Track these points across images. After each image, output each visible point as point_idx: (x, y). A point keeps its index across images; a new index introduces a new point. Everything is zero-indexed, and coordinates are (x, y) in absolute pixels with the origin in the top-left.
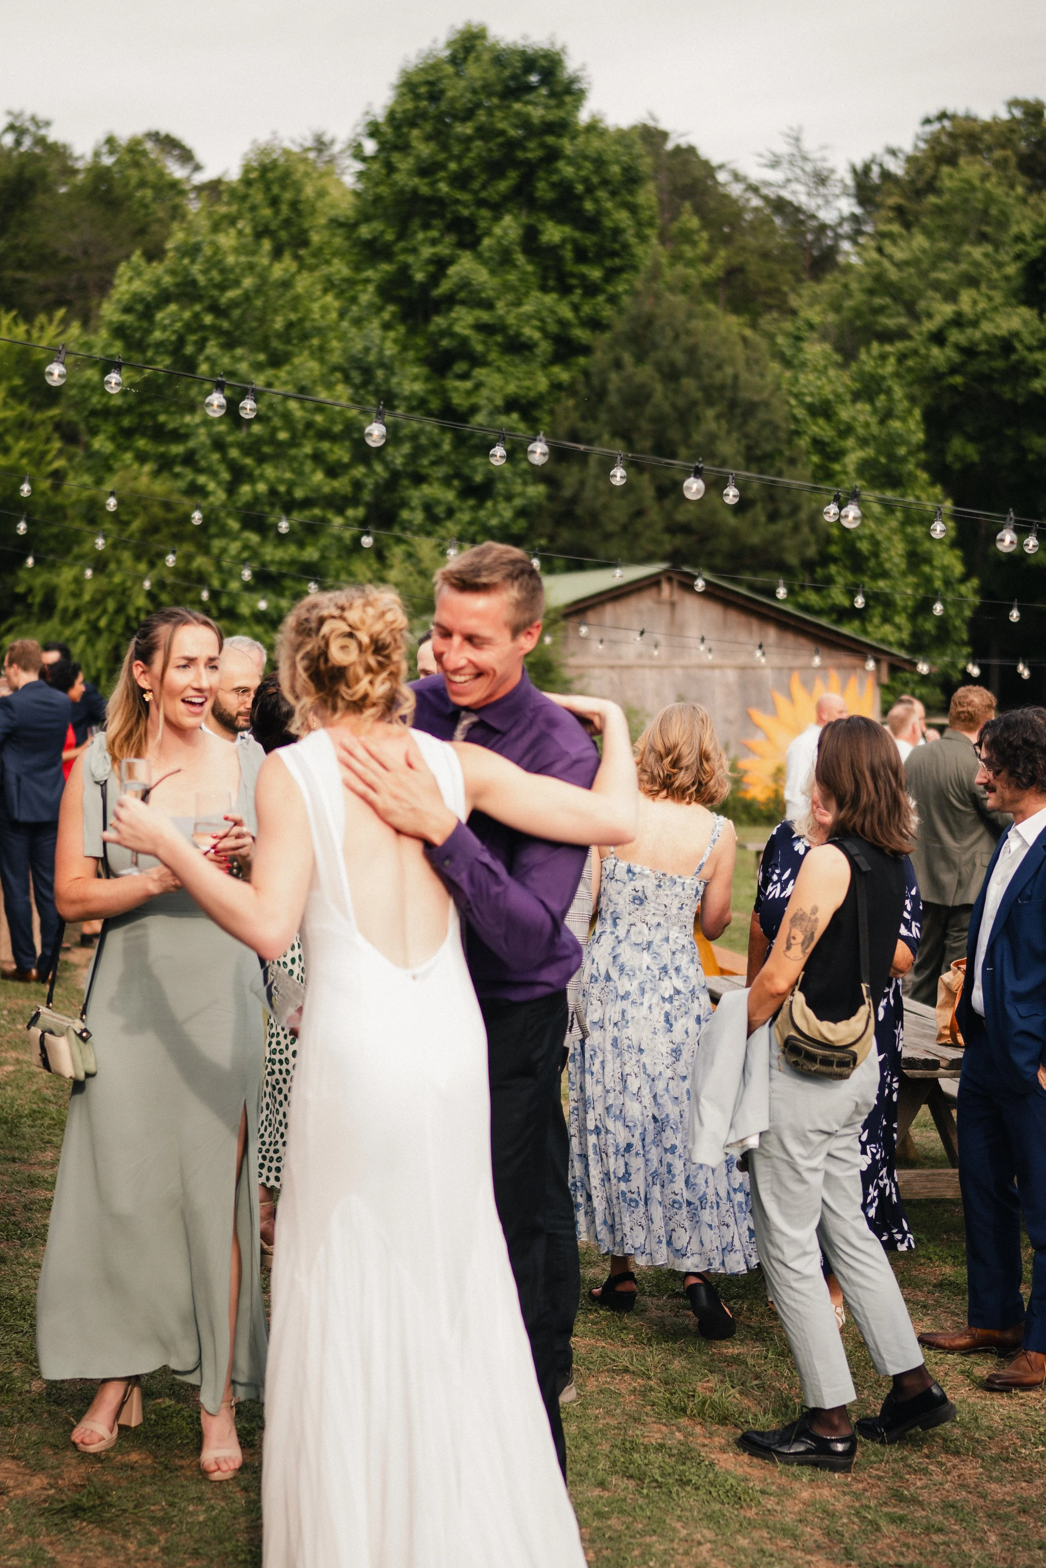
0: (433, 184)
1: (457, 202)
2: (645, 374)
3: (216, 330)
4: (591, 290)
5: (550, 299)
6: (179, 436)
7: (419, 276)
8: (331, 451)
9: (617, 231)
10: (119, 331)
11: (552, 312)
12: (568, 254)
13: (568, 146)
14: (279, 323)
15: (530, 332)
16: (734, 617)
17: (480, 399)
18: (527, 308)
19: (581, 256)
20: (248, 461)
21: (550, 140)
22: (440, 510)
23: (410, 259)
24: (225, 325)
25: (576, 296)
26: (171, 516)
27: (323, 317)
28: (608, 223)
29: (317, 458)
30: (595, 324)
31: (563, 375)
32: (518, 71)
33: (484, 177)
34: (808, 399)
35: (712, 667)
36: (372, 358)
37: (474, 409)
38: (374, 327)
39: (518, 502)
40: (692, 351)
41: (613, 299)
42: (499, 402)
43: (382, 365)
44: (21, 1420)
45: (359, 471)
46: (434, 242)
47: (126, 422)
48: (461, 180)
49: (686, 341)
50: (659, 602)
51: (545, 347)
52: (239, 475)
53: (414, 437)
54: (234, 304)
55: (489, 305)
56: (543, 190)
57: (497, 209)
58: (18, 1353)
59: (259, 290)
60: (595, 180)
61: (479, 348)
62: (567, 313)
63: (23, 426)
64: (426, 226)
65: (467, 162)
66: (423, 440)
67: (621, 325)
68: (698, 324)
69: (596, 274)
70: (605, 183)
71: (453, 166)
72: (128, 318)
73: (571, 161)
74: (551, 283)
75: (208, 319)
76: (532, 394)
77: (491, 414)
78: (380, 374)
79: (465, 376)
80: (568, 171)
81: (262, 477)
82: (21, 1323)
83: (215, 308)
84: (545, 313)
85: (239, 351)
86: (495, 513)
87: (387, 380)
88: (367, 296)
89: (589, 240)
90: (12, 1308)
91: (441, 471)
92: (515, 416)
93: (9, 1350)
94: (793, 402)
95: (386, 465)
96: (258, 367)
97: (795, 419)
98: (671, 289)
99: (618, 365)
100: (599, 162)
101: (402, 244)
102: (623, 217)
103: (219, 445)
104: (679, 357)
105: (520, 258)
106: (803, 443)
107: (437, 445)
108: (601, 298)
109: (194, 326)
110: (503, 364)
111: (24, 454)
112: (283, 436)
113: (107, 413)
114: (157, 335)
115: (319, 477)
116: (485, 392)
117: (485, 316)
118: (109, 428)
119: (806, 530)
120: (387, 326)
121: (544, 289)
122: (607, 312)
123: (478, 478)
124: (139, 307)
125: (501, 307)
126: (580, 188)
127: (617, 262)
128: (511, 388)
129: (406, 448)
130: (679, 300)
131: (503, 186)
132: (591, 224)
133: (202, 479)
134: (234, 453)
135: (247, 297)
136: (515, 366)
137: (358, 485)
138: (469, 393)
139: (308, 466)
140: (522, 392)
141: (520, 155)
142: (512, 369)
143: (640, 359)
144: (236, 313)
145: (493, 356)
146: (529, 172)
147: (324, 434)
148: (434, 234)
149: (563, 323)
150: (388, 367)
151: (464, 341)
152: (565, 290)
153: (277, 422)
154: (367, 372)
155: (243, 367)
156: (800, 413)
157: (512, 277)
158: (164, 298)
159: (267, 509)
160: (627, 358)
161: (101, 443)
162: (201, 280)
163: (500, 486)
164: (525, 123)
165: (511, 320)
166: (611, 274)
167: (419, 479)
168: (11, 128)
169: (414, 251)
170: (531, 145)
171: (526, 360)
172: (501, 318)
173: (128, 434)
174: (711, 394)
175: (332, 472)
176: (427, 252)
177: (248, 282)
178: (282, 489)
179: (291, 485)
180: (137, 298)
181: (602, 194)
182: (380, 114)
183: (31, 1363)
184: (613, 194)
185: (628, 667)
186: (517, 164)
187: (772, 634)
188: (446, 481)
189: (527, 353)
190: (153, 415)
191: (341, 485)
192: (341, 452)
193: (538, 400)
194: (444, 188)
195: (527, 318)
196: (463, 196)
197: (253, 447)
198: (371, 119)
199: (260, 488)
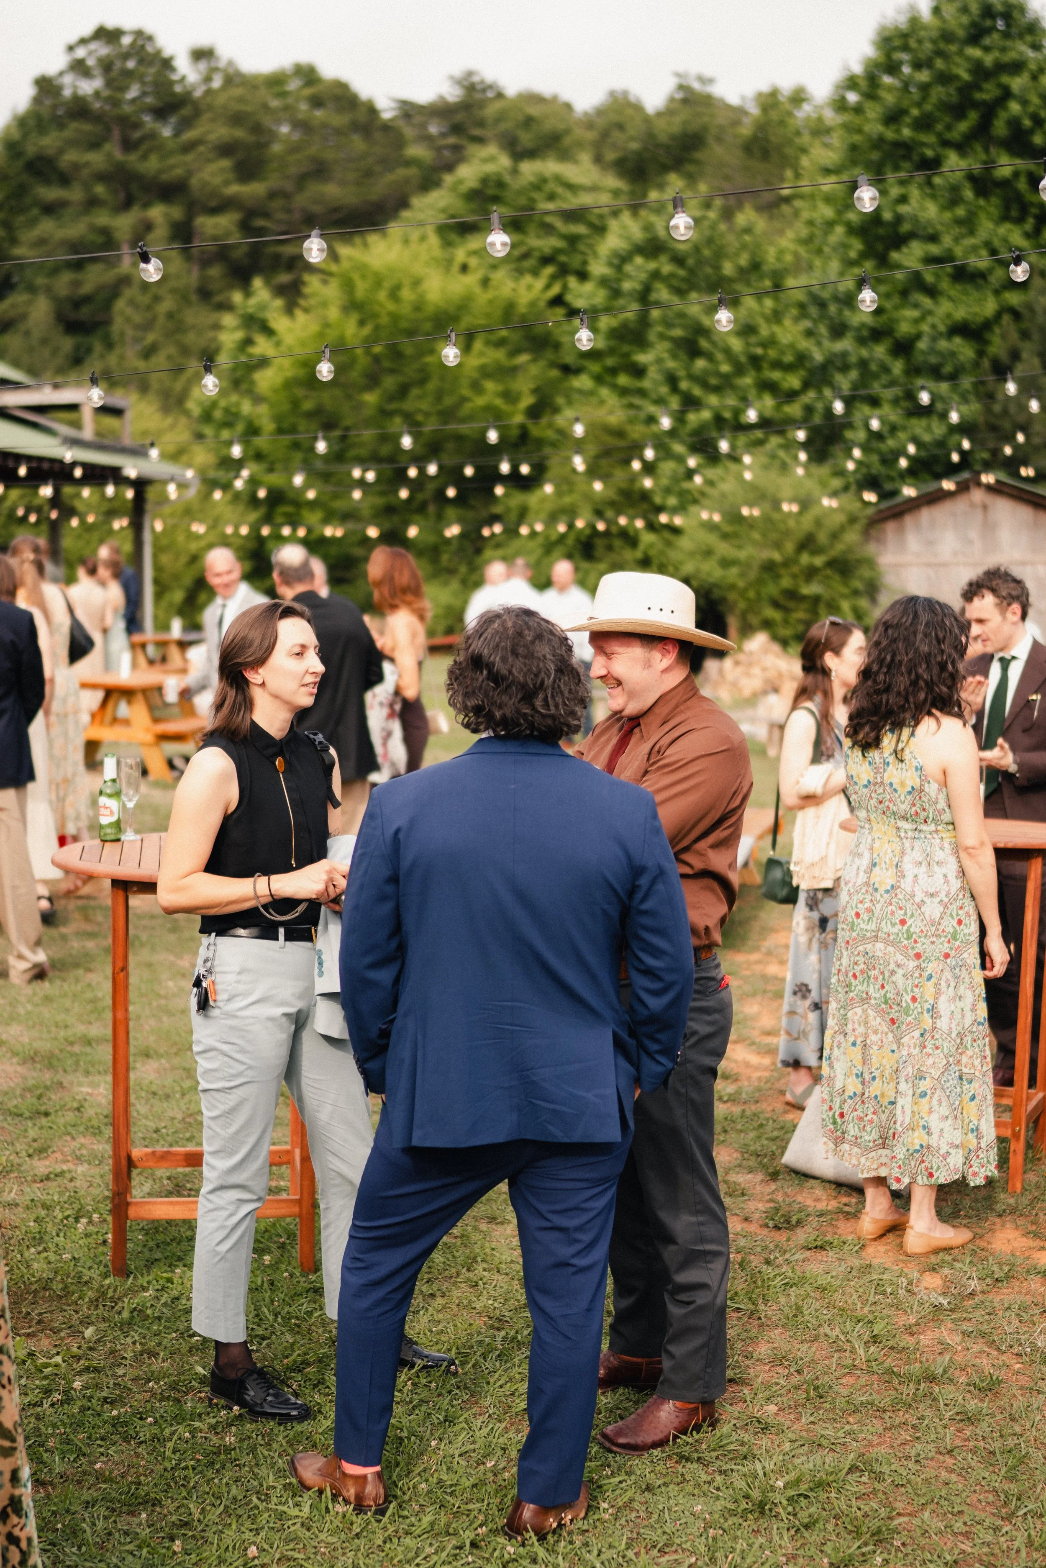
0: (898, 131)
1: (924, 144)
5: (1004, 229)
6: (641, 371)
8: (785, 379)
10: (604, 282)
11: (1005, 240)
12: (1023, 186)
13: (1015, 84)
14: (729, 268)
15: (981, 262)
17: (925, 328)
18: (977, 239)
21: (1005, 79)
25: (1030, 224)
26: (621, 443)
27: (778, 259)
29: (769, 387)
31: (1014, 299)
32: (976, 19)
33: (947, 119)
36: (827, 293)
37: (918, 336)
38: (836, 265)
42: (942, 328)
43: (836, 298)
46: (902, 183)
47: (610, 362)
48: (924, 124)
50: (971, 506)
51: (998, 274)
52: (689, 404)
53: (863, 364)
55: (933, 238)
56: (1000, 128)
57: (961, 147)
61: (929, 278)
62: (1019, 240)
63: (497, 371)
64: (896, 168)
65: (928, 107)
66: (872, 367)
71: (915, 112)
72: (609, 271)
74: (1014, 213)
75: (667, 268)
76: (979, 320)
77: (934, 339)
78: (833, 309)
79: (916, 306)
80: (1016, 108)
81: (708, 405)
84: (997, 243)
85: (694, 295)
86: (929, 429)
87: (840, 311)
91: (888, 394)
92: (958, 340)
103: (672, 380)
105: (969, 194)
107: (888, 370)
110: (952, 293)
111: (497, 394)
112: (725, 368)
114: (627, 286)
115: (765, 404)
116: (930, 320)
117: (934, 250)
118: (595, 367)
120: (849, 264)
124: (616, 261)
125: (947, 240)
126: (1027, 123)
128: (960, 314)
129: (854, 374)
131: (963, 126)
133: (654, 409)
134: (685, 385)
136: (966, 294)
137: (808, 411)
138: (917, 321)
139: (754, 392)
140: (969, 317)
141: (979, 96)
142: (964, 298)
145: (945, 285)
146: (989, 111)
147: (777, 365)
148: (903, 174)
151: (916, 274)
152: (1019, 221)
154: (822, 305)
155: (695, 310)
157: (960, 212)
158: (633, 252)
159: (714, 434)
165: (958, 251)
170: (987, 86)
171: (978, 288)
172: (950, 250)
173: (613, 371)
175: (785, 396)
178: (727, 415)
179: (738, 412)
180: (617, 252)
182: (857, 69)
185: (945, 565)
186: (975, 105)
188: (895, 402)
189: (980, 282)
190: (627, 355)
191: (792, 409)
192: (793, 381)
193: (987, 325)
194: (906, 132)
195: (974, 249)
196: (929, 138)
197: (702, 381)
198: (850, 74)
199: (706, 415)
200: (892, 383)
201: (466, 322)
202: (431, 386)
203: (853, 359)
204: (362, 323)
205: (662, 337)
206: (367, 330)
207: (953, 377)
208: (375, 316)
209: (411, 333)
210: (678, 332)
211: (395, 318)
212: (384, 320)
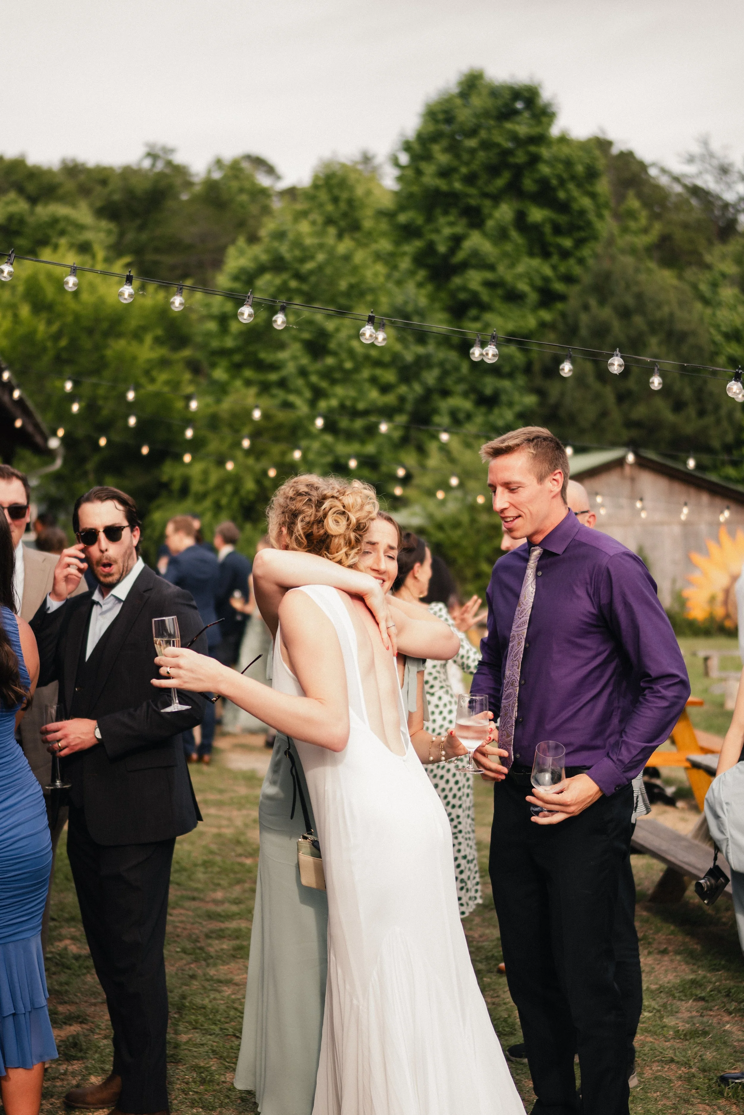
0: (450, 183)
1: (467, 195)
2: (606, 313)
3: (299, 292)
4: (565, 254)
5: (536, 262)
6: (274, 367)
7: (442, 249)
8: (383, 375)
9: (582, 212)
10: (230, 294)
11: (538, 272)
12: (548, 229)
13: (545, 152)
14: (343, 285)
15: (523, 286)
16: (677, 487)
17: (488, 336)
18: (520, 269)
19: (557, 230)
20: (324, 384)
21: (533, 149)
22: (461, 416)
23: (434, 237)
24: (305, 287)
25: (555, 259)
27: (374, 280)
28: (575, 206)
29: (374, 380)
30: (569, 279)
31: (546, 316)
32: (508, 101)
33: (487, 177)
34: (724, 329)
35: (662, 523)
36: (410, 308)
38: (411, 287)
39: (517, 408)
40: (639, 296)
41: (581, 261)
42: (501, 337)
43: (417, 313)
44: (221, 1106)
45: (403, 389)
46: (451, 224)
47: (237, 358)
48: (470, 179)
49: (635, 289)
50: (623, 477)
51: (533, 297)
52: (318, 394)
53: (441, 364)
54: (311, 272)
55: (492, 268)
56: (528, 184)
57: (496, 199)
58: (214, 1051)
59: (328, 262)
60: (565, 176)
61: (486, 298)
62: (548, 271)
63: (164, 363)
64: (446, 213)
65: (473, 167)
66: (448, 366)
67: (587, 279)
68: (642, 277)
69: (567, 243)
70: (573, 178)
71: (464, 170)
72: (237, 285)
73: (549, 163)
74: (536, 251)
75: (293, 284)
76: (525, 330)
78: (416, 319)
79: (476, 319)
80: (545, 170)
81: (335, 395)
82: (213, 1027)
83: (298, 276)
84: (532, 273)
85: (316, 306)
86: (501, 416)
87: (421, 324)
88: (405, 264)
89: (562, 219)
90: (205, 1015)
91: (461, 388)
92: (513, 347)
93: (206, 1048)
94: (712, 331)
95: (423, 384)
96: (329, 317)
97: (714, 343)
98: (623, 252)
99: (586, 307)
100: (568, 163)
101: (429, 227)
102: (586, 202)
103: (303, 373)
104: (629, 300)
105: (514, 234)
106: (722, 360)
107: (457, 369)
108: (572, 261)
109: (284, 289)
110: (503, 310)
111: (167, 383)
112: (348, 365)
113: (224, 352)
114: (257, 295)
115: (374, 394)
116: (491, 330)
117: (489, 276)
118: (224, 363)
119: (725, 424)
120: (420, 285)
121: (531, 254)
122: (577, 270)
123: (488, 391)
124: (244, 277)
125: (501, 269)
126: (554, 182)
127: (582, 234)
128: (510, 326)
129: (437, 372)
130: (628, 260)
131: (500, 182)
132: (564, 207)
133: (292, 398)
134: (314, 379)
135: (320, 268)
136: (512, 311)
137: (402, 399)
139: (367, 386)
140: (517, 329)
141: (511, 160)
142: (511, 314)
143: (602, 302)
144: (313, 279)
145: (497, 304)
146: (518, 172)
147: (377, 364)
148: (451, 218)
149: (546, 279)
150: (421, 313)
151: (475, 295)
152: (546, 255)
153: (344, 355)
154: (407, 316)
155: (319, 317)
156: (719, 338)
157: (509, 247)
158: (261, 269)
160: (593, 302)
161: (219, 374)
162: (287, 256)
163: (504, 398)
164: (514, 137)
165: (508, 278)
166: (580, 243)
167: (445, 393)
168: (149, 155)
169: (437, 231)
170: (519, 153)
171: (520, 307)
172: (501, 276)
173: (238, 366)
174: (654, 327)
175: (385, 389)
176: (447, 231)
177: (321, 257)
178: (348, 403)
179: (355, 400)
180: (243, 271)
181: (571, 186)
182: (411, 135)
183: (225, 1060)
184: (579, 185)
186: (509, 167)
187: (705, 498)
188: (465, 395)
189: (520, 302)
190: (256, 353)
191: (390, 399)
192: (389, 376)
193: (529, 335)
194: (458, 186)
195: (520, 276)
196: (472, 191)
197: (327, 374)
198: (404, 139)
199: (334, 403)
200: (460, 380)
201: (133, 323)
202: (107, 374)
203: (435, 360)
204: (49, 323)
205: (295, 339)
206: (55, 328)
207: (510, 376)
208: (60, 316)
209: (90, 331)
210: (306, 335)
211: (77, 318)
212: (70, 319)
